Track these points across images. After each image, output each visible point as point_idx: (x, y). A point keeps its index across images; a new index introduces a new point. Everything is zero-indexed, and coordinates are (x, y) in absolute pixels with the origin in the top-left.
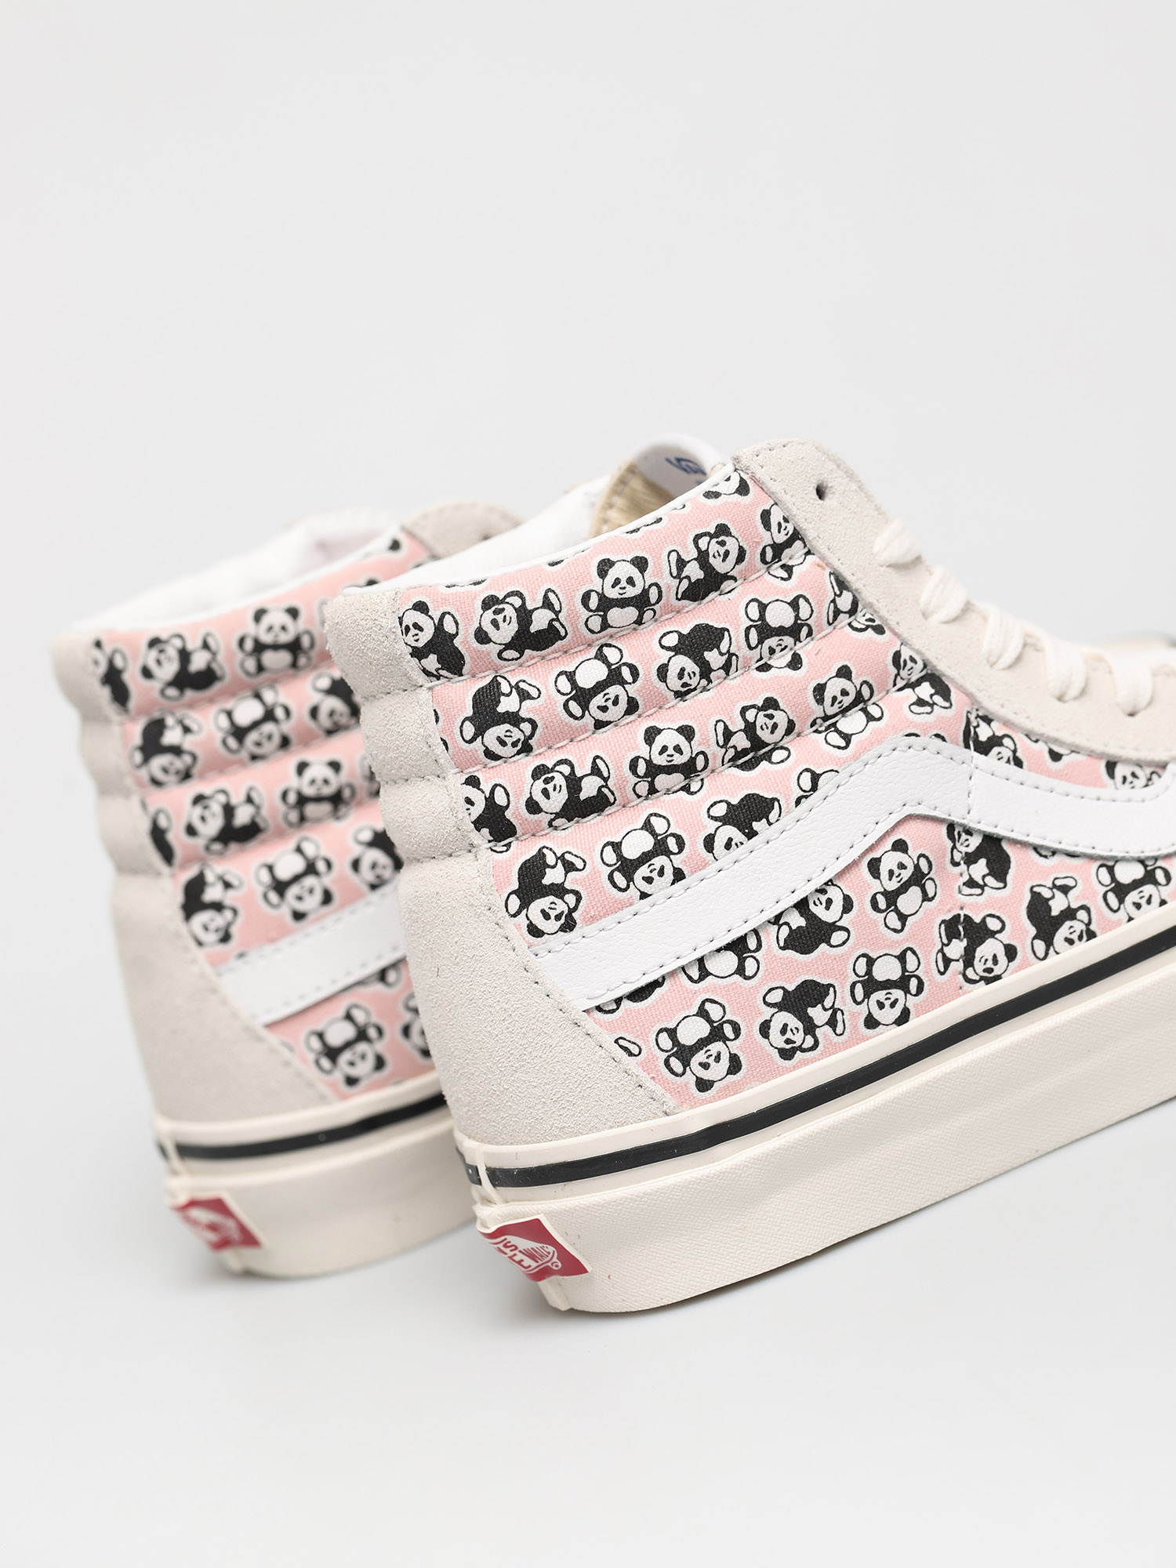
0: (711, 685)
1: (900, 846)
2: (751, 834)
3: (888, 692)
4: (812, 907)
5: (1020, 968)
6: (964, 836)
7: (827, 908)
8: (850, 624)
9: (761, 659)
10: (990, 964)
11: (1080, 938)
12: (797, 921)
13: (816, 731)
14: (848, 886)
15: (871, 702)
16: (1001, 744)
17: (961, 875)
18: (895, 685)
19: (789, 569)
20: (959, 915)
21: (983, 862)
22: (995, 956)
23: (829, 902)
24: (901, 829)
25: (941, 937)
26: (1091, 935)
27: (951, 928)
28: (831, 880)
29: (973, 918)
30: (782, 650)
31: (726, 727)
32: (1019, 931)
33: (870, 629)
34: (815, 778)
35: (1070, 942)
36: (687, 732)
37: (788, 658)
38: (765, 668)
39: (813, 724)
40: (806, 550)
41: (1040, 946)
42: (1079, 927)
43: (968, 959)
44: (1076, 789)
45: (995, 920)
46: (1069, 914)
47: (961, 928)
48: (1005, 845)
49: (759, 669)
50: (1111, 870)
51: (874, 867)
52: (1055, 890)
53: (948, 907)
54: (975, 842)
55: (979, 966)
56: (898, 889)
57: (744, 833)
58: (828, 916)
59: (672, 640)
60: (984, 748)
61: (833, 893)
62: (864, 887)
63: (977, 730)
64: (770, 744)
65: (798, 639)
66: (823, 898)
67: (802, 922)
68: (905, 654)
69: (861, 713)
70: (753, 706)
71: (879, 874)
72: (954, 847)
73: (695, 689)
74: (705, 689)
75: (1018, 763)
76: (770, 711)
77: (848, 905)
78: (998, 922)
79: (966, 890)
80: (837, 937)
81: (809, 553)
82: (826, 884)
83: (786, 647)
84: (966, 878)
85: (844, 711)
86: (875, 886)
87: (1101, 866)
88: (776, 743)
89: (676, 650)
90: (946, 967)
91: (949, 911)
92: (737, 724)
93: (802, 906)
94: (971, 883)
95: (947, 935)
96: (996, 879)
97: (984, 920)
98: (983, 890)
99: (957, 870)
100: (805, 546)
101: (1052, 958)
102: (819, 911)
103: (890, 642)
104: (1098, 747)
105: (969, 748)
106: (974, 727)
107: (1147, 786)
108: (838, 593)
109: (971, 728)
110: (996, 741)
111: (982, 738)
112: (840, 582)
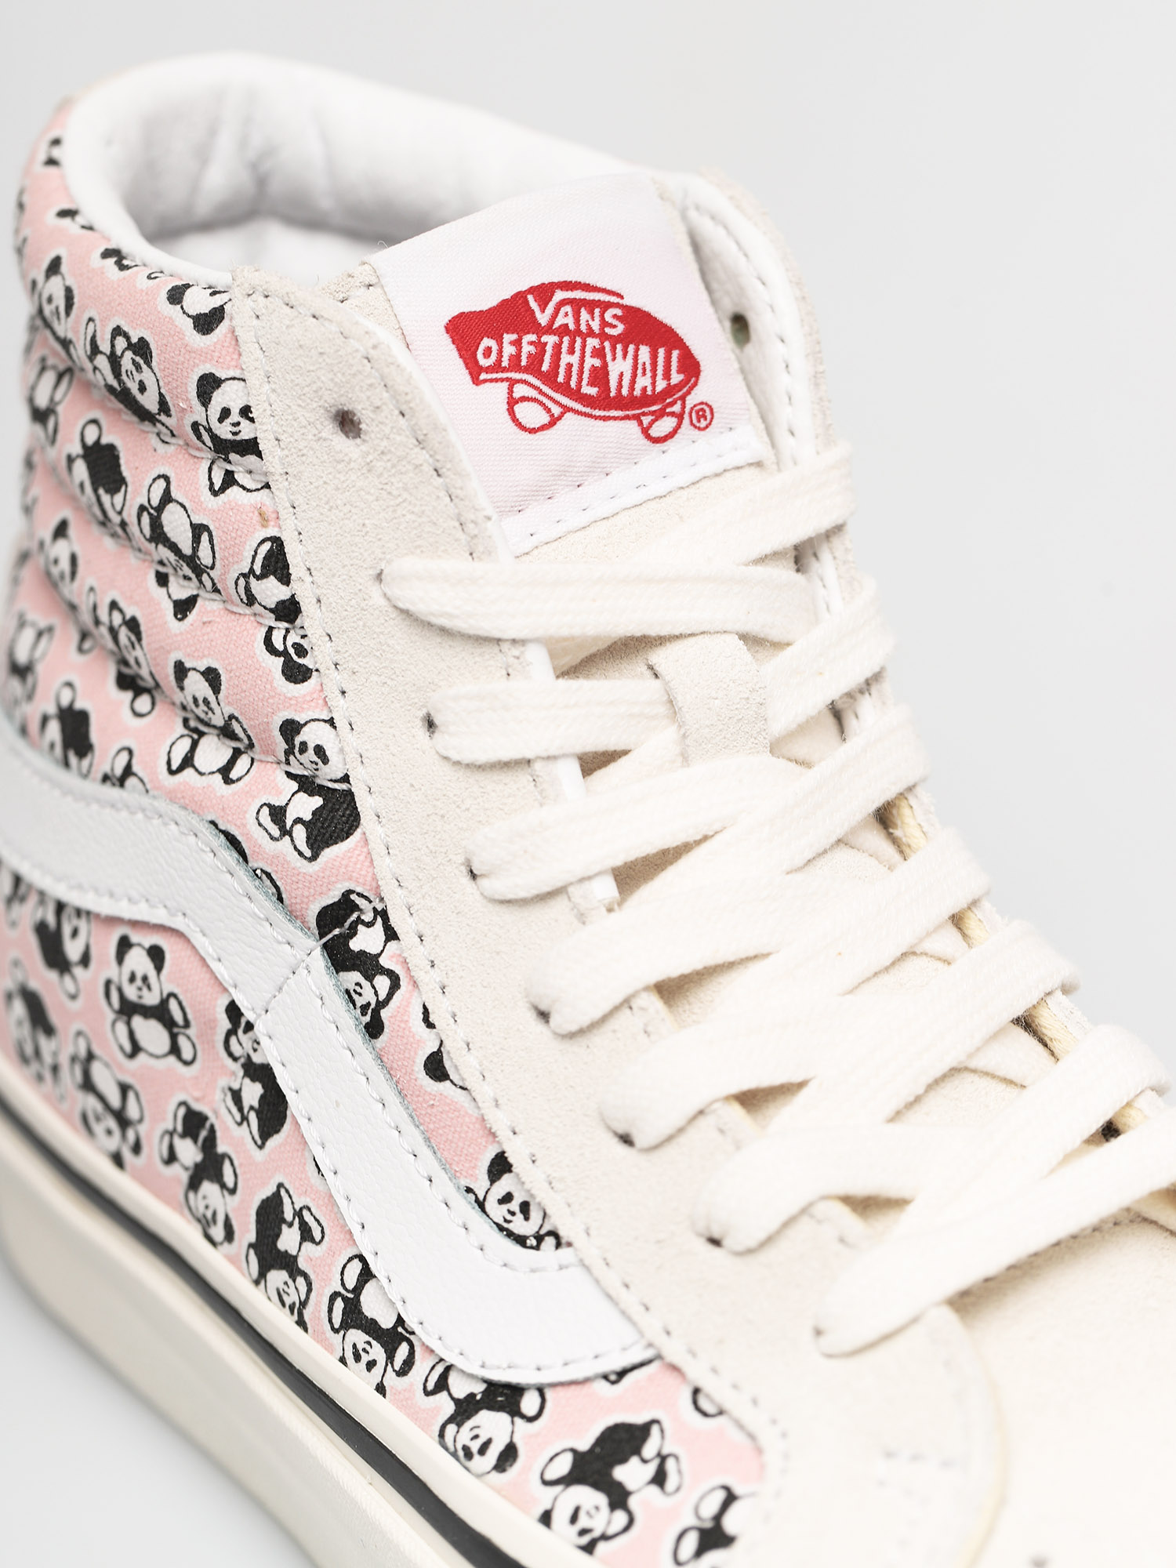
1: (156, 955)
2: (66, 762)
4: (65, 920)
5: (233, 1261)
6: (253, 1035)
7: (71, 938)
9: (163, 563)
10: (209, 1214)
11: (291, 1310)
12: (50, 916)
15: (251, 752)
16: (370, 978)
17: (233, 1075)
18: (288, 763)
20: (208, 1119)
21: (259, 1090)
22: (215, 1212)
23: (75, 933)
24: (167, 938)
25: (176, 1119)
26: (301, 1322)
27: (193, 1122)
29: (218, 1141)
34: (129, 771)
35: (282, 1303)
40: (266, 479)
41: (254, 1263)
42: (294, 1294)
43: (195, 1181)
45: (232, 1171)
46: (292, 1267)
47: (202, 1134)
48: (284, 1100)
50: (363, 1277)
51: (122, 948)
52: (297, 1218)
53: (199, 1094)
55: (200, 1202)
56: (135, 1004)
57: (64, 752)
58: (69, 948)
59: (91, 437)
60: (341, 957)
61: (81, 929)
63: (360, 927)
66: (75, 924)
67: (53, 924)
68: (310, 738)
69: (231, 752)
70: (122, 611)
71: (123, 963)
72: (234, 1032)
76: (134, 637)
77: (84, 958)
78: (232, 1177)
79: (228, 1099)
80: (68, 981)
81: (266, 486)
82: (84, 911)
84: (236, 1085)
85: (219, 730)
87: (357, 1260)
89: (87, 453)
90: (170, 1160)
93: (59, 905)
94: (236, 1098)
95: (184, 1124)
96: (259, 1129)
97: (224, 1157)
98: (242, 1123)
99: (232, 1064)
100: (265, 473)
102: (66, 931)
103: (297, 701)
104: (499, 1121)
105: (321, 936)
106: (359, 921)
107: (521, 1240)
108: (258, 572)
109: (355, 916)
110: (368, 965)
111: (355, 945)
112: (276, 563)
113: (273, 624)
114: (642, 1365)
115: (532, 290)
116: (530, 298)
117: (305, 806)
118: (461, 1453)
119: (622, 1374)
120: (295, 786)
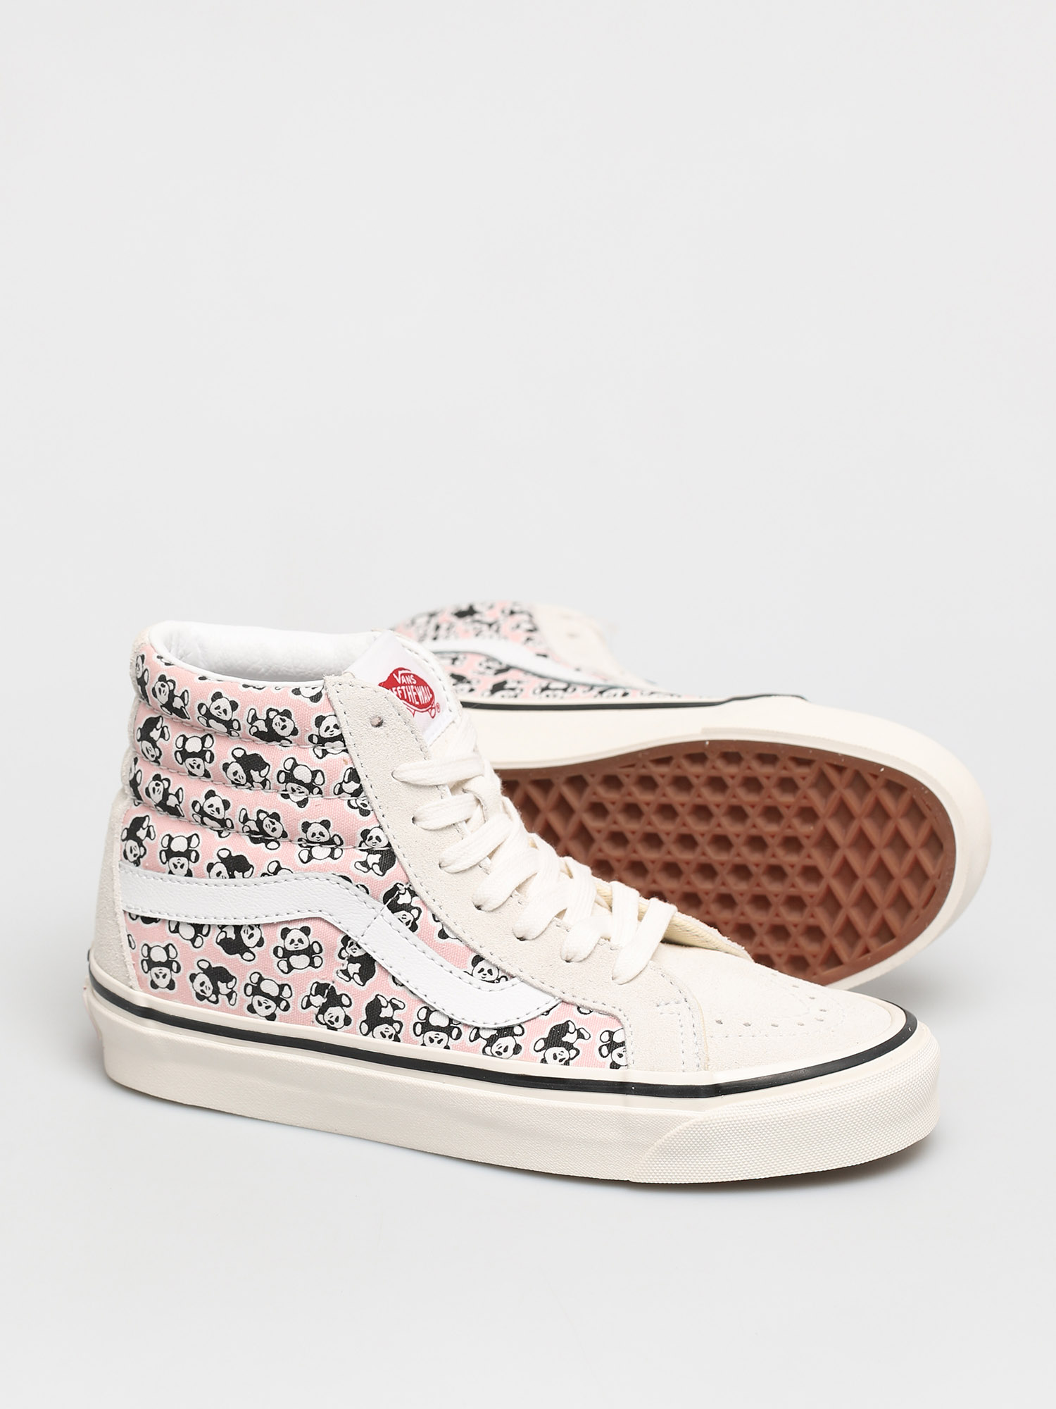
0: (252, 788)
2: (232, 876)
3: (355, 847)
4: (242, 932)
5: (349, 1032)
6: (354, 946)
7: (249, 938)
8: (349, 801)
9: (286, 790)
10: (333, 1020)
11: (390, 1037)
12: (231, 934)
13: (300, 845)
14: (266, 933)
15: (340, 847)
16: (409, 912)
17: (343, 965)
18: (360, 846)
19: (325, 753)
20: (329, 985)
21: (358, 965)
22: (338, 1017)
23: (252, 935)
24: (313, 922)
25: (311, 990)
26: (397, 1039)
27: (321, 989)
28: (259, 925)
29: (337, 991)
30: (300, 793)
31: (246, 814)
32: (358, 1013)
33: (358, 809)
34: (279, 868)
35: (384, 1036)
36: (226, 804)
37: (301, 799)
38: (286, 796)
39: (300, 840)
40: (344, 748)
41: (365, 1028)
42: (391, 1031)
43: (323, 1010)
44: (440, 960)
45: (347, 999)
46: (390, 1021)
47: (327, 991)
48: (375, 964)
49: (282, 795)
50: (429, 1012)
51: (285, 932)
52: (389, 1004)
53: (324, 977)
54: (358, 953)
55: (327, 1017)
56: (293, 951)
57: (229, 874)
58: (249, 943)
59: (239, 754)
60: (394, 908)
61: (256, 932)
62: (274, 938)
63: (400, 896)
64: (271, 836)
65: (311, 792)
66: (250, 932)
67: (233, 937)
68: (374, 833)
69: (330, 850)
70: (266, 812)
71: (286, 937)
72: (344, 948)
73: (243, 785)
74: (249, 788)
75: (414, 928)
76: (274, 820)
77: (260, 943)
78: (349, 1001)
79: (341, 974)
80: (247, 956)
81: (346, 751)
82: (256, 925)
83: (303, 792)
84: (344, 968)
85: (322, 844)
86: (280, 943)
87: (425, 1007)
88: (276, 838)
89: (238, 760)
90: (307, 1007)
91: (323, 979)
92: (253, 816)
93: (238, 929)
94: (345, 972)
95: (316, 990)
96: (361, 979)
97: (341, 995)
98: (350, 980)
99: (342, 961)
100: (345, 746)
101: (369, 1037)
102: (244, 937)
103: (368, 822)
104: (474, 945)
105: (385, 903)
106: (400, 894)
107: (493, 982)
108: (346, 781)
109: (397, 893)
110: (408, 908)
111: (400, 902)
112: (354, 776)
113: (350, 798)
114: (555, 1006)
115: (393, 672)
116: (394, 675)
117: (375, 858)
118: (496, 1054)
119: (548, 1012)
120: (366, 853)
